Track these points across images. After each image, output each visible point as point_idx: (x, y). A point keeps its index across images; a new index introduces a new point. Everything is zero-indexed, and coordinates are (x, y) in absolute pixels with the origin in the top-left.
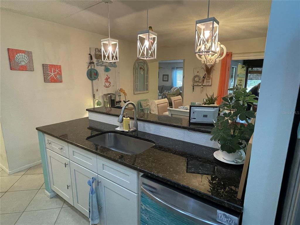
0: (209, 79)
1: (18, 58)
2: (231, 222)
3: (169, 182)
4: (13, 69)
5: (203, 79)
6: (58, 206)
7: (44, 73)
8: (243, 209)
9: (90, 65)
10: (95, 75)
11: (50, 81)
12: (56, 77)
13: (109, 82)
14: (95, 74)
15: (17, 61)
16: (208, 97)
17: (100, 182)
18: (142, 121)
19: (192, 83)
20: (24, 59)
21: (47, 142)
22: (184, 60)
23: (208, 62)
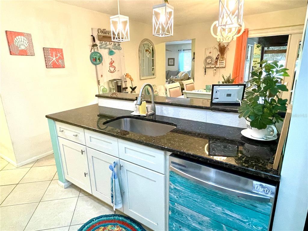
0: (223, 60)
1: (17, 41)
2: (268, 192)
3: (201, 159)
4: (13, 54)
5: (216, 60)
6: (74, 196)
7: (45, 58)
8: (280, 178)
9: (93, 48)
10: (94, 61)
11: (52, 67)
12: (58, 61)
13: (114, 67)
14: (94, 59)
15: (16, 45)
16: (225, 80)
17: (122, 166)
18: (159, 104)
19: (204, 66)
20: (24, 42)
21: (58, 129)
22: (193, 40)
23: (224, 39)
